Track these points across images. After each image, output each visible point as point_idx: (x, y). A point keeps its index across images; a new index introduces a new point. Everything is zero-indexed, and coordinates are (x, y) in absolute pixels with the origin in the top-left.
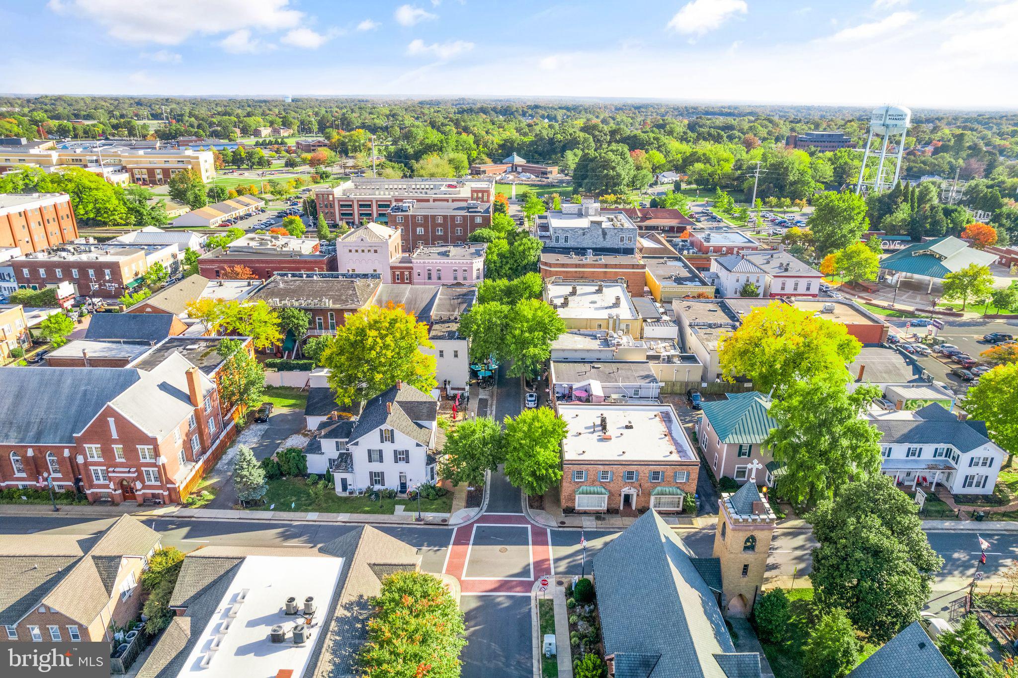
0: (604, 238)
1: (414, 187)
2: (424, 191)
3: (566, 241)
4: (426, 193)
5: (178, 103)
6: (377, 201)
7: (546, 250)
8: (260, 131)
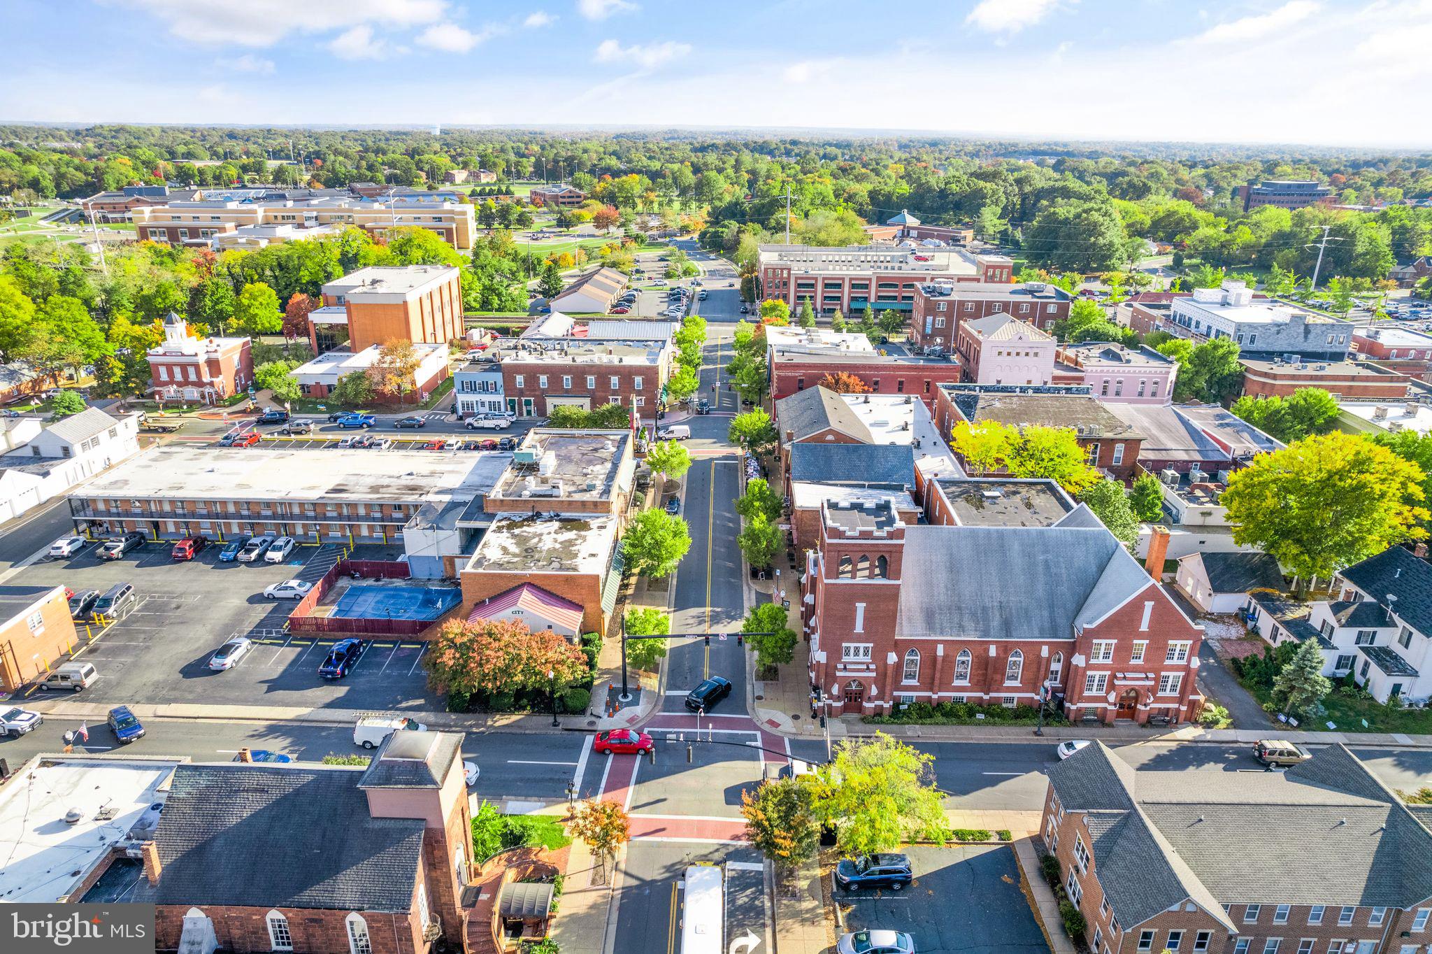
0: (1306, 337)
1: (863, 258)
2: (889, 265)
3: (1252, 341)
4: (900, 268)
5: (286, 136)
6: (851, 279)
7: (1246, 354)
8: (453, 176)
